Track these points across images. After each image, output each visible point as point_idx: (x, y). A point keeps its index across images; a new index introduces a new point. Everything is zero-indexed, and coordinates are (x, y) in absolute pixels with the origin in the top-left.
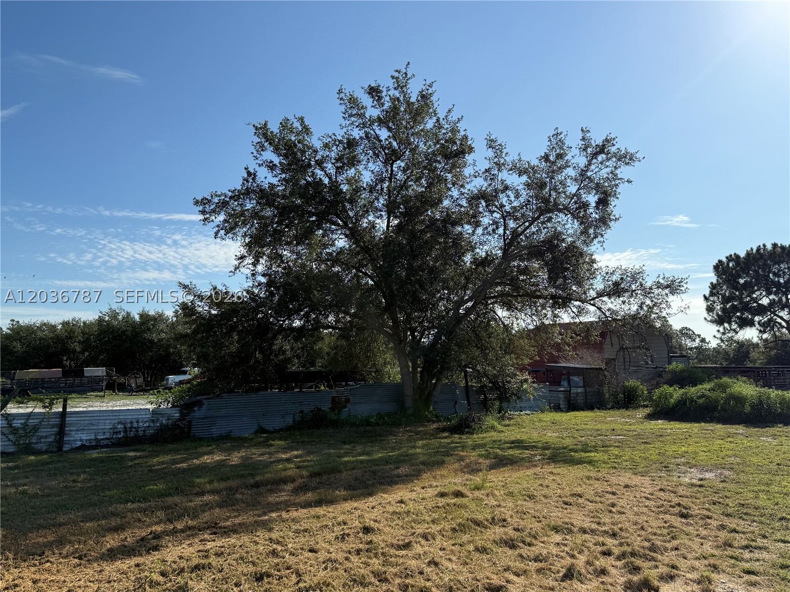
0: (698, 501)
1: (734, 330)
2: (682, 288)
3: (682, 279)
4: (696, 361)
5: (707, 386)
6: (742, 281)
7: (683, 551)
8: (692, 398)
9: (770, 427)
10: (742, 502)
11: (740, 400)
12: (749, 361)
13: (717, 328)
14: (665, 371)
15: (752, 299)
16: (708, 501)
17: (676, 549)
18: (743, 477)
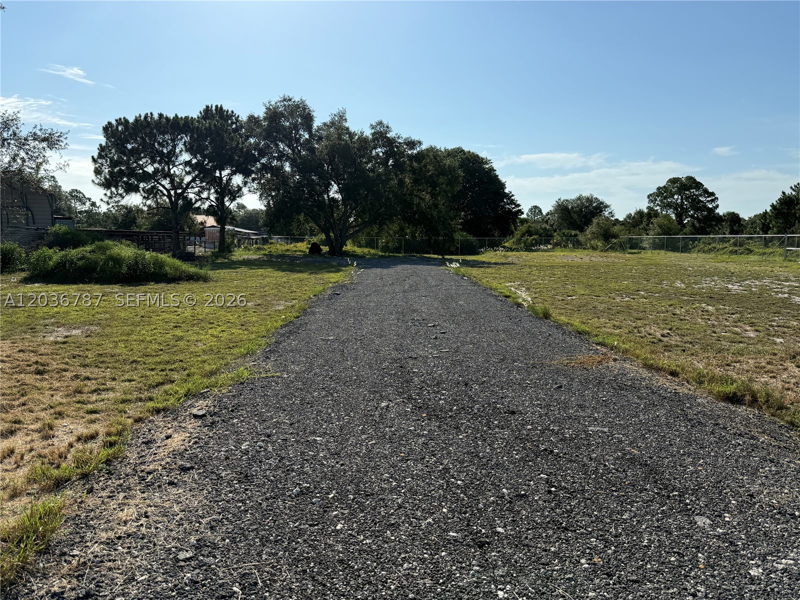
0: (58, 357)
1: (121, 195)
2: (61, 144)
3: (61, 133)
4: (86, 225)
5: (88, 248)
6: (129, 146)
7: (31, 405)
8: (72, 260)
9: (142, 285)
10: (100, 353)
11: (117, 261)
12: (136, 226)
13: (105, 192)
14: (47, 234)
15: (139, 165)
16: (68, 355)
17: (24, 404)
18: (108, 330)
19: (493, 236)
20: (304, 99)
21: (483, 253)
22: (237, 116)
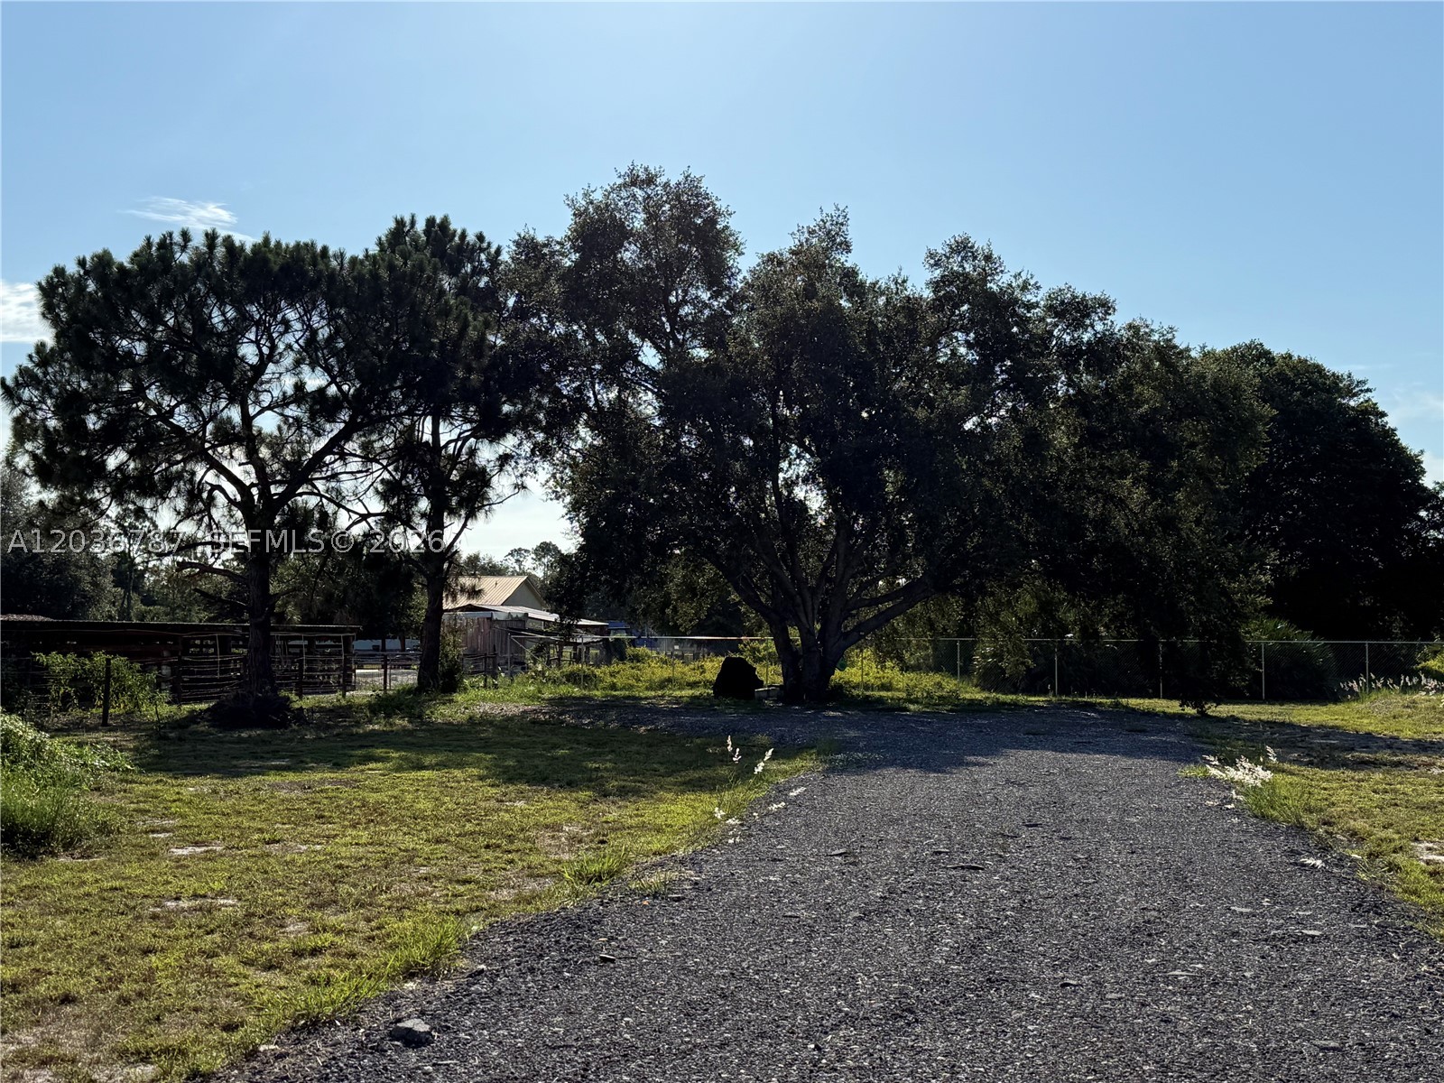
19: (1387, 634)
20: (695, 173)
21: (1356, 697)
22: (493, 250)
